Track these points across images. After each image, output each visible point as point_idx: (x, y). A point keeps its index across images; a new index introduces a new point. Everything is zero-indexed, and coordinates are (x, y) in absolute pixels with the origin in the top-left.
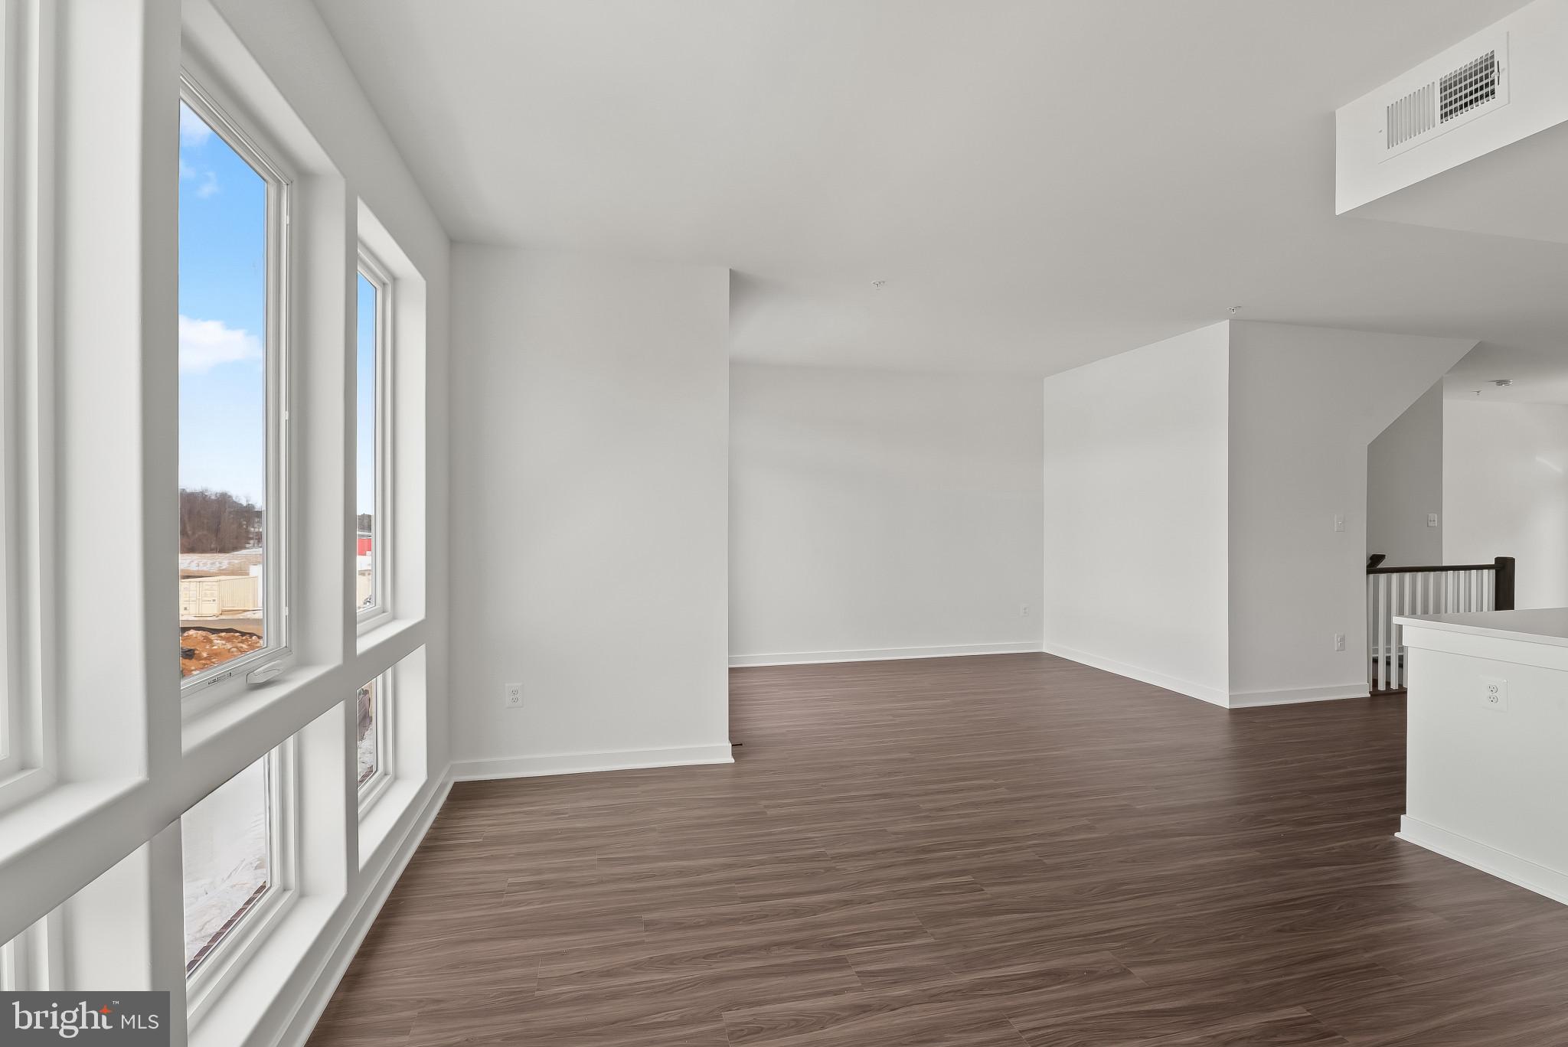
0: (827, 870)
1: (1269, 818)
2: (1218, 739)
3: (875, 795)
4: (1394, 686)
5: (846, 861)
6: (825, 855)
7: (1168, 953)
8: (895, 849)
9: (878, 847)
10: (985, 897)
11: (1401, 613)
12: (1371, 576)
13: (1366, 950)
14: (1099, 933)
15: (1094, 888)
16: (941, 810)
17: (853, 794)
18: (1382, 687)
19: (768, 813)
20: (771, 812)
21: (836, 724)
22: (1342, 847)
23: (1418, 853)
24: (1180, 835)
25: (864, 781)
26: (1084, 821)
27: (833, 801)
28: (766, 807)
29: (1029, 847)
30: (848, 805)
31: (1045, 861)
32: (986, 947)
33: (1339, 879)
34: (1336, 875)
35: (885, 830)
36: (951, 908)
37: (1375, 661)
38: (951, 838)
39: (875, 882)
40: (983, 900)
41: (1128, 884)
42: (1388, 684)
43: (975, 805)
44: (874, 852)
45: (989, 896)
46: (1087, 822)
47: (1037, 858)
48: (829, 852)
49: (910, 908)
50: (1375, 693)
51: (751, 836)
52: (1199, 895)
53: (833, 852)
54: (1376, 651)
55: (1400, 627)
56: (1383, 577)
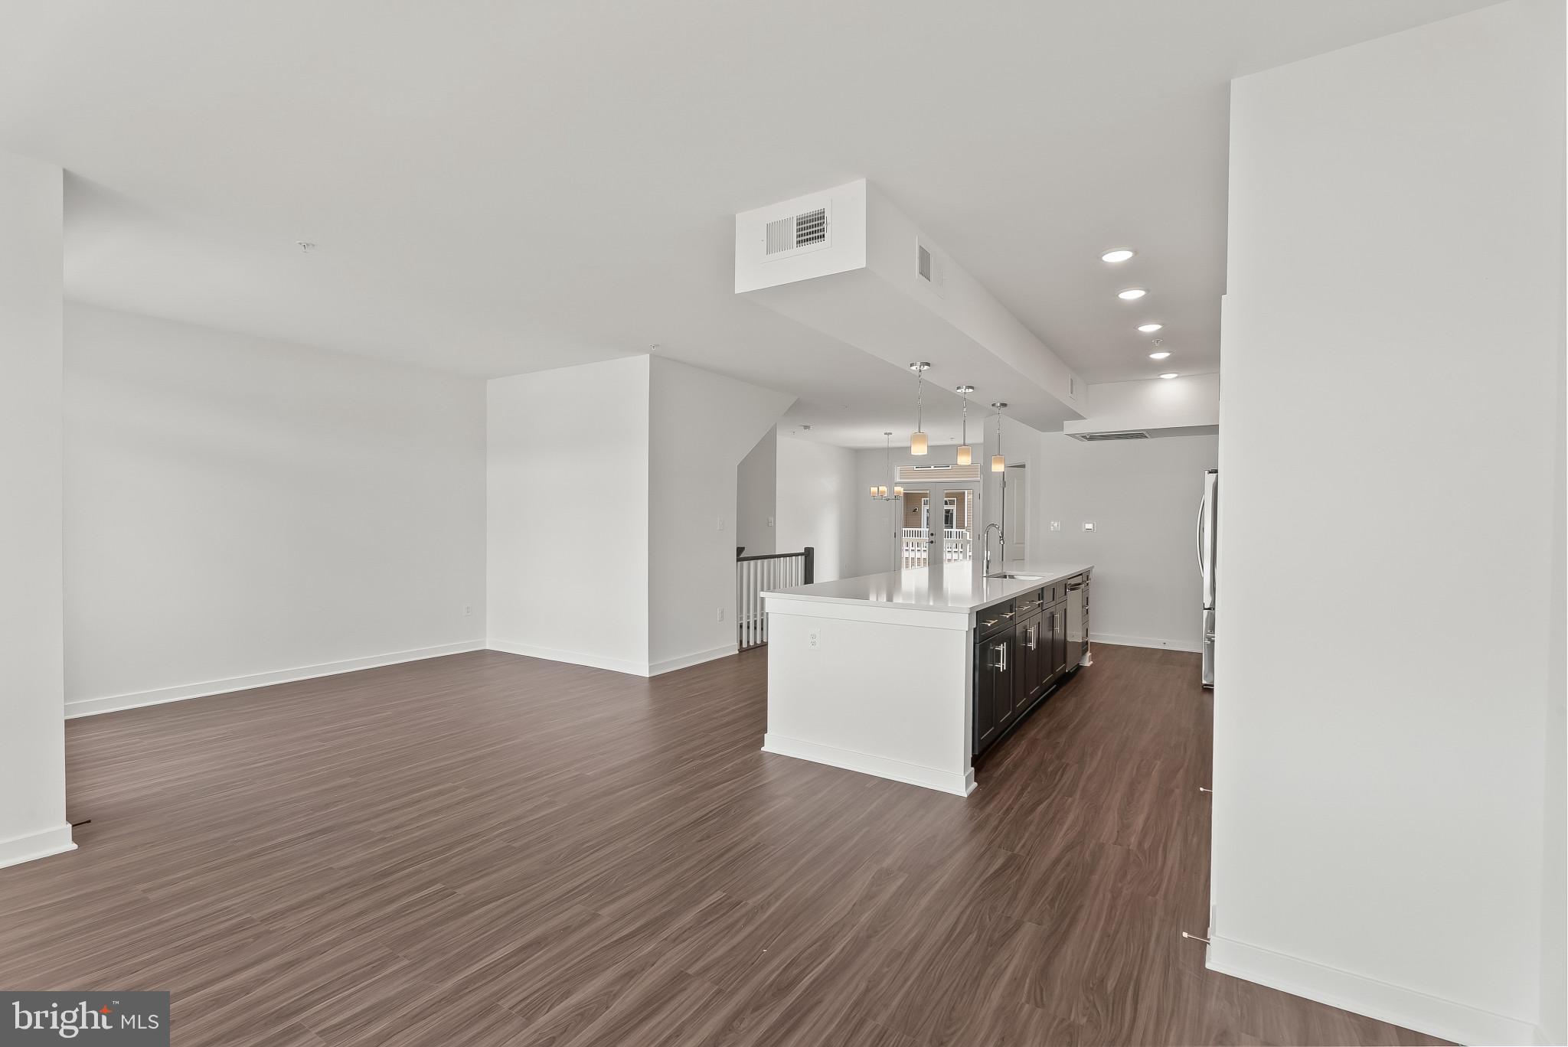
0: (257, 937)
1: (684, 757)
2: (641, 704)
3: (310, 834)
4: (758, 642)
5: (283, 919)
6: (252, 920)
7: (627, 886)
8: (346, 885)
9: (326, 888)
10: (459, 898)
11: (762, 590)
12: (739, 563)
13: (753, 835)
14: (568, 893)
15: (560, 855)
16: (397, 828)
17: (280, 840)
18: (745, 645)
19: (150, 897)
20: (153, 896)
21: (243, 765)
22: (732, 767)
23: (775, 758)
24: (624, 788)
25: (294, 822)
26: (545, 799)
27: (250, 856)
28: (144, 891)
29: (497, 836)
30: (274, 855)
31: (514, 845)
32: (464, 946)
33: (732, 790)
34: (731, 788)
35: (331, 868)
36: (422, 922)
37: (741, 627)
38: (408, 855)
39: (326, 928)
40: (457, 902)
41: (588, 842)
42: (748, 642)
43: (436, 812)
44: (320, 897)
45: (463, 896)
46: (547, 799)
47: (505, 844)
48: (255, 916)
49: (376, 939)
50: (741, 650)
51: (125, 936)
52: (644, 832)
53: (261, 914)
54: (741, 619)
55: (763, 599)
56: (745, 563)
